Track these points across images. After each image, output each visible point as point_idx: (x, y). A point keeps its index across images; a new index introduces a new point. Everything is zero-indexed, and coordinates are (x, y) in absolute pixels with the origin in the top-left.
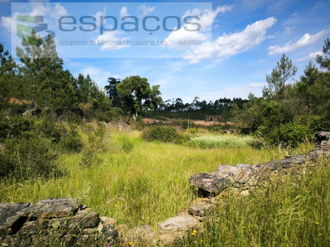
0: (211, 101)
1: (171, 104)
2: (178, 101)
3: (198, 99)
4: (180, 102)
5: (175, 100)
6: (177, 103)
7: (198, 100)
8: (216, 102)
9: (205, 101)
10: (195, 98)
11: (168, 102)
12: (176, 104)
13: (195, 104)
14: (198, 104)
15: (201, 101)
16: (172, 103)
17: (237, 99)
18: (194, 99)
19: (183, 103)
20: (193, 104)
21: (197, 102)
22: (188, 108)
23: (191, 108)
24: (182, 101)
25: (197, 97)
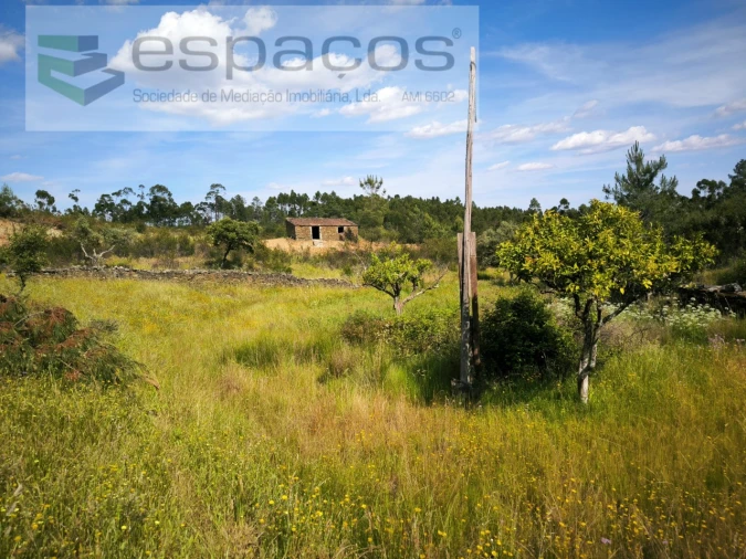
0: (256, 199)
1: (135, 203)
2: (159, 194)
3: (220, 189)
4: (166, 196)
5: (147, 191)
6: (155, 200)
7: (222, 193)
8: (271, 201)
9: (239, 197)
10: (213, 186)
11: (124, 197)
12: (153, 202)
13: (211, 205)
14: (220, 205)
15: (228, 196)
16: (139, 199)
17: (325, 194)
18: (209, 190)
19: (175, 201)
20: (206, 204)
21: (219, 199)
22: (191, 216)
23: (199, 216)
24: (170, 195)
25: (217, 185)
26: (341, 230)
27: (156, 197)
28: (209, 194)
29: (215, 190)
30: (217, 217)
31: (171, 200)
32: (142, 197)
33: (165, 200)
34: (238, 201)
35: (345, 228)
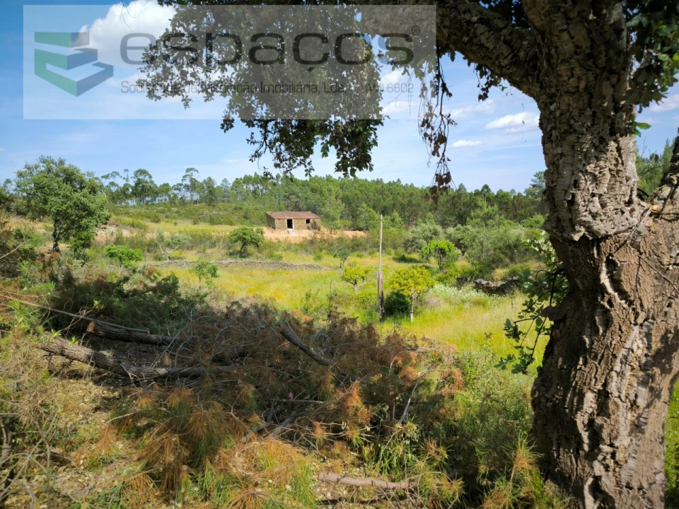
0: (225, 180)
1: (121, 185)
2: (141, 177)
3: (194, 173)
4: (147, 178)
6: (139, 182)
7: (195, 176)
8: (237, 182)
9: (210, 179)
10: (188, 170)
11: (111, 180)
12: (137, 184)
13: (187, 187)
14: (194, 186)
15: (200, 178)
16: (124, 182)
18: (184, 174)
19: (155, 183)
20: (181, 185)
21: (193, 181)
22: (169, 196)
23: (175, 196)
24: (150, 177)
25: (192, 169)
26: (308, 221)
27: (139, 180)
28: (185, 176)
29: (189, 173)
30: (192, 196)
31: (152, 182)
32: (127, 180)
33: (147, 182)
34: (209, 182)
35: (311, 221)
